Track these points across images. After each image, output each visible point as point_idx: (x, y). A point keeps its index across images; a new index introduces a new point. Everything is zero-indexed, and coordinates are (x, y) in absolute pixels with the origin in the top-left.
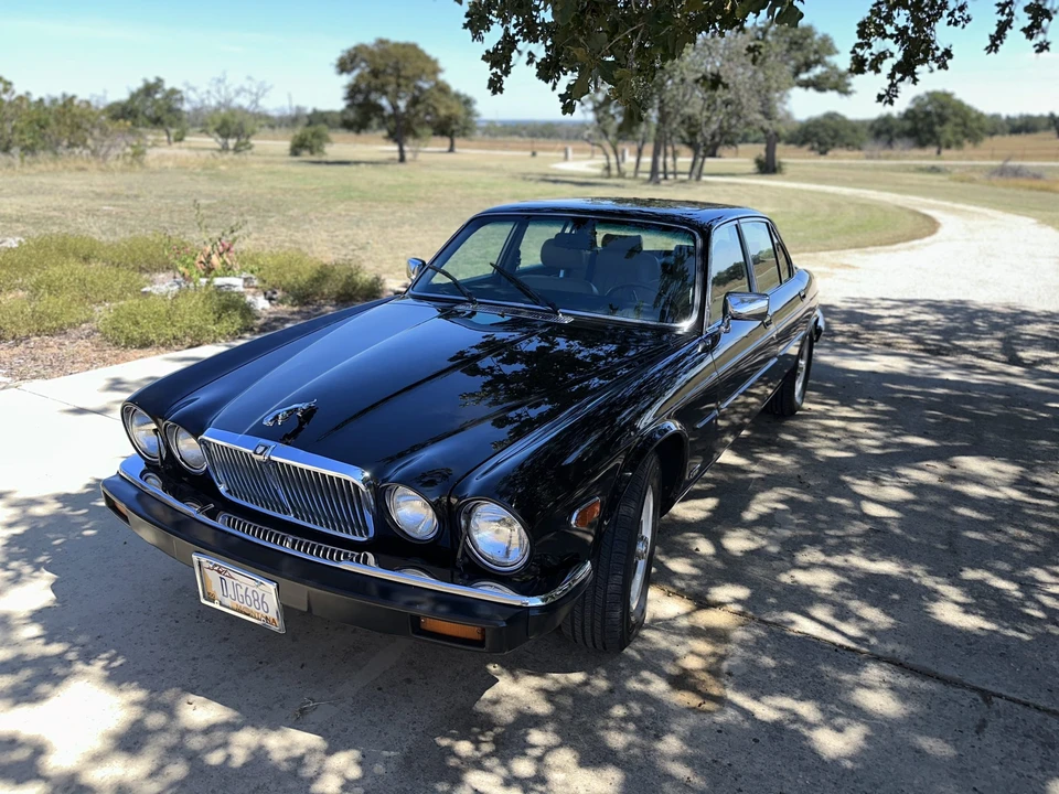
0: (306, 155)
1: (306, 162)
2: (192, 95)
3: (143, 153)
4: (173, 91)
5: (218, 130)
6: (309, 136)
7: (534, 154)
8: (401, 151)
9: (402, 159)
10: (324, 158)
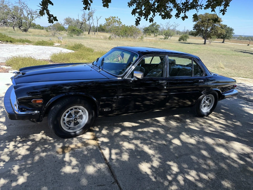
0: (182, 41)
1: (182, 43)
2: (161, 26)
3: (143, 38)
4: (158, 25)
5: (165, 34)
6: (184, 37)
7: (248, 45)
8: (205, 41)
9: (205, 43)
10: (186, 42)
